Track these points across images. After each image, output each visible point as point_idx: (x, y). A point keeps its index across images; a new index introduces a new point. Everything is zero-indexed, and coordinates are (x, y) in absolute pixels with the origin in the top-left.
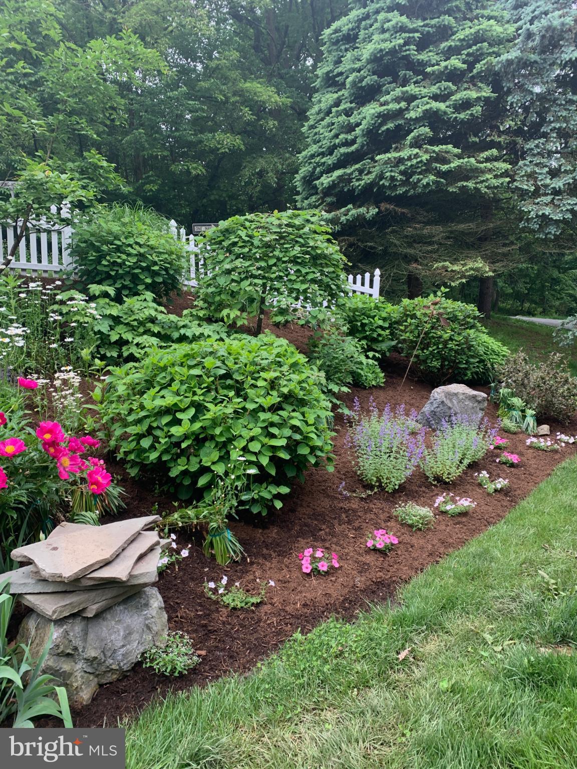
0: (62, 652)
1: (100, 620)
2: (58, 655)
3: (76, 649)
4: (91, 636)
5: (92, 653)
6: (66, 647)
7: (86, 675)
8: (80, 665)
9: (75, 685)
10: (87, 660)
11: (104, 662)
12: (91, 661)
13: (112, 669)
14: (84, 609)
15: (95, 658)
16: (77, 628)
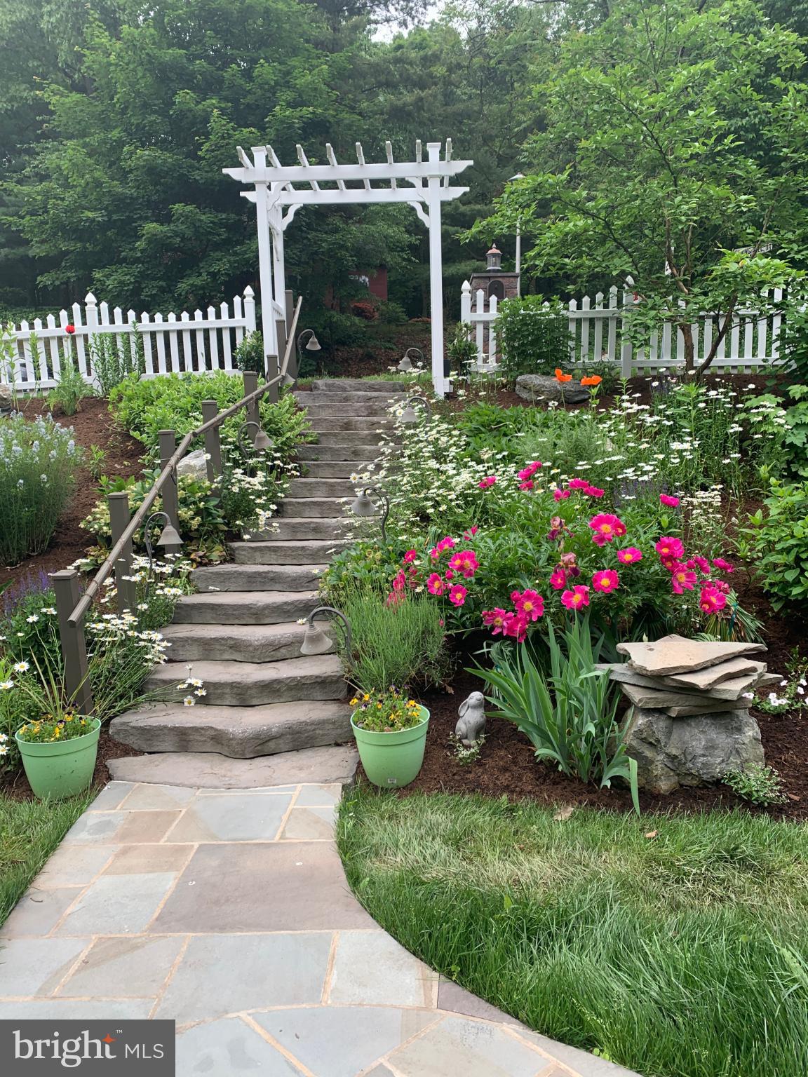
0: (645, 738)
1: (685, 725)
2: (642, 739)
3: (658, 741)
4: (675, 736)
5: (674, 752)
6: (648, 735)
7: (666, 769)
8: (660, 757)
9: (655, 773)
10: (668, 755)
11: (685, 764)
12: (673, 758)
13: (691, 774)
14: (668, 708)
15: (676, 757)
16: (661, 724)
